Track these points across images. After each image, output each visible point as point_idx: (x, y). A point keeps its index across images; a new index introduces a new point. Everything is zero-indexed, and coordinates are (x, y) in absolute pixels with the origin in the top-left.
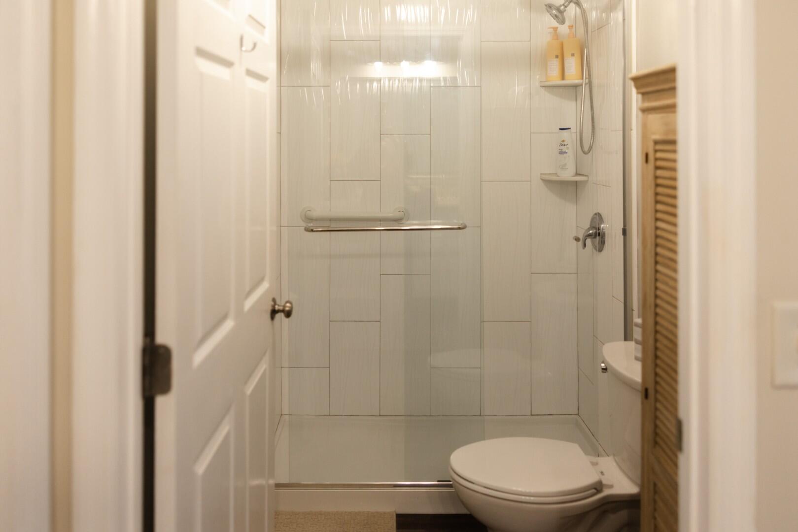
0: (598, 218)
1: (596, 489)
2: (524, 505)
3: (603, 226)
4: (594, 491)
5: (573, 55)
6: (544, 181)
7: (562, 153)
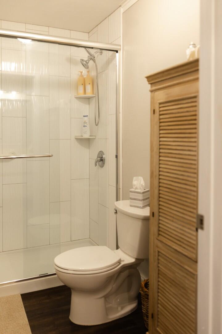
0: (101, 153)
1: (119, 263)
2: (87, 275)
3: (104, 156)
4: (118, 263)
5: (89, 84)
6: (76, 139)
7: (85, 126)
